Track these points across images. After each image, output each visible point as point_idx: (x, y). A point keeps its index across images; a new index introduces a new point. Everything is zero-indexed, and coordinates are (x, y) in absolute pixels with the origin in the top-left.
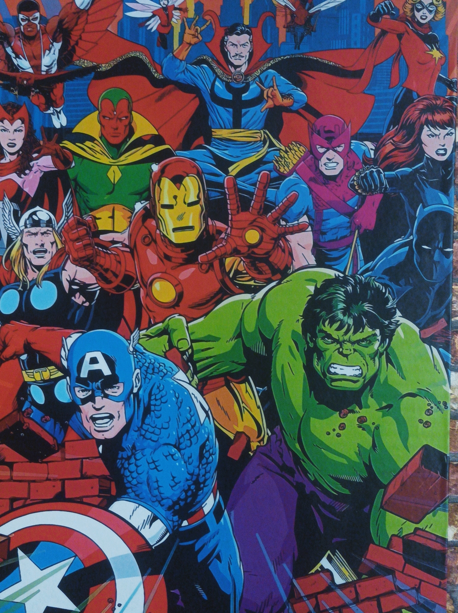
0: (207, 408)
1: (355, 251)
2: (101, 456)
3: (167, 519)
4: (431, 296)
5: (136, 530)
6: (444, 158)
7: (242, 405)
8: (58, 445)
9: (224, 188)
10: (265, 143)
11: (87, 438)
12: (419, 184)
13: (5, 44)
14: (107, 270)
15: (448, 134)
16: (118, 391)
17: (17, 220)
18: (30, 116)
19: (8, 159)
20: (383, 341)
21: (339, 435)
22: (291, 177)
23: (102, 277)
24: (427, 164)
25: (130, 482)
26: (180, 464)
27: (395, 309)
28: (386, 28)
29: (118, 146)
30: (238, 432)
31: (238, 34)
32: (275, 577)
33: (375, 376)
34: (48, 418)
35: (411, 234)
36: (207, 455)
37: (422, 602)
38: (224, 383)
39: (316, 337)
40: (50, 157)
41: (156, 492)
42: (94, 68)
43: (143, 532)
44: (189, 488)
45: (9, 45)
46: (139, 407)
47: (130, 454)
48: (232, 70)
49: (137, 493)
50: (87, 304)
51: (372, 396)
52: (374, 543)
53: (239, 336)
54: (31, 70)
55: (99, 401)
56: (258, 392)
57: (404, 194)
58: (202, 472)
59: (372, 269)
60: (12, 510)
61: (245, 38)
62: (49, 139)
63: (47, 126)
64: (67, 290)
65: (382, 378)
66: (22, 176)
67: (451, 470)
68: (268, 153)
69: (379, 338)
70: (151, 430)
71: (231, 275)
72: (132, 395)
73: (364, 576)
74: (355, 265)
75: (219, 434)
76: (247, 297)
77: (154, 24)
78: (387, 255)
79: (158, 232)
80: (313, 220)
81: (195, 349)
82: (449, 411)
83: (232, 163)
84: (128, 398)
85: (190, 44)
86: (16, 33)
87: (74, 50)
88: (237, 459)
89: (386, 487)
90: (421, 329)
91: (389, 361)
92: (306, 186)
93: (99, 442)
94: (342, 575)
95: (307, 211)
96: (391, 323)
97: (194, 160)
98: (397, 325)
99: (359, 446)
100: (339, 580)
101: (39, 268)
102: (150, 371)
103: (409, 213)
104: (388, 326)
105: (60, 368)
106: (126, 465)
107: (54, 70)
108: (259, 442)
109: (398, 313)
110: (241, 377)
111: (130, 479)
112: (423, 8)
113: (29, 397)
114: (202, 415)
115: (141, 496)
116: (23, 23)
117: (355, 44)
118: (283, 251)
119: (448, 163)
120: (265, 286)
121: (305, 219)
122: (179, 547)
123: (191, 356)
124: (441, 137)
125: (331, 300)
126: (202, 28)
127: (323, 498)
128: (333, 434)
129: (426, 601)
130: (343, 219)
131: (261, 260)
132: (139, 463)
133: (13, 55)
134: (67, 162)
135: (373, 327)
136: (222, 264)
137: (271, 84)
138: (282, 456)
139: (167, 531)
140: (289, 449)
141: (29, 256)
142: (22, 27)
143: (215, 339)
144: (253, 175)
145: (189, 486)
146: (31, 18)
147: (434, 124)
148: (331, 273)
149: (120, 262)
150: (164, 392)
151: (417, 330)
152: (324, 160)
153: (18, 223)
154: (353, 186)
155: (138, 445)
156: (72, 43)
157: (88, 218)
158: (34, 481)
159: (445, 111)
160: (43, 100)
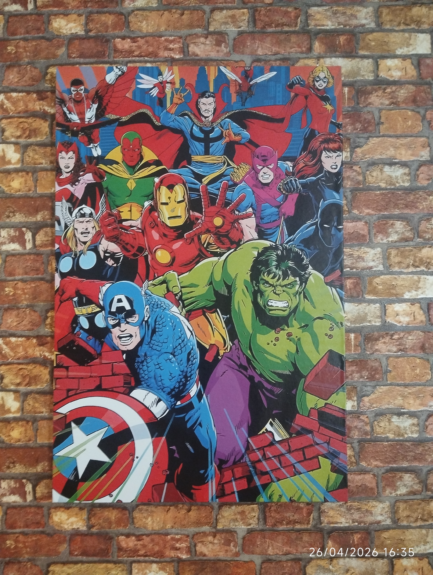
0: (191, 330)
1: (282, 229)
2: (125, 361)
3: (167, 401)
4: (331, 256)
5: (148, 408)
6: (336, 171)
7: (213, 327)
8: (98, 354)
9: (199, 192)
10: (224, 164)
11: (116, 350)
12: (320, 187)
13: (63, 105)
14: (127, 244)
15: (338, 156)
16: (135, 319)
17: (71, 213)
18: (78, 149)
19: (64, 176)
20: (301, 284)
21: (275, 345)
22: (241, 185)
23: (124, 248)
24: (325, 174)
25: (143, 377)
26: (175, 364)
27: (308, 264)
28: (297, 93)
29: (133, 167)
30: (211, 344)
31: (206, 97)
32: (237, 436)
33: (297, 307)
34: (91, 337)
35: (317, 218)
36: (192, 359)
37: (331, 451)
38: (202, 313)
39: (259, 283)
40: (91, 174)
41: (160, 383)
42: (117, 120)
43: (152, 409)
44: (181, 381)
45: (65, 106)
46: (148, 329)
47: (143, 359)
48: (203, 119)
49: (148, 384)
50: (115, 265)
51: (295, 319)
52: (299, 413)
53: (211, 283)
54: (79, 121)
55: (123, 326)
56: (224, 318)
57: (312, 194)
58: (189, 370)
59: (293, 240)
60: (68, 397)
61: (211, 100)
62: (91, 163)
63: (89, 155)
64: (102, 257)
65: (301, 308)
66: (74, 186)
67: (347, 365)
68: (226, 170)
69: (299, 283)
70: (157, 344)
71: (205, 246)
72: (144, 322)
73: (294, 435)
74: (282, 238)
75: (200, 345)
76: (215, 259)
77: (155, 92)
78: (302, 231)
79: (159, 219)
80: (256, 211)
81: (183, 292)
82: (344, 328)
83: (205, 176)
84: (142, 324)
85: (177, 104)
86: (70, 99)
87: (105, 108)
88: (211, 361)
89: (305, 377)
90: (325, 276)
91: (305, 297)
92: (250, 190)
93: (123, 352)
94: (279, 435)
95: (252, 205)
96: (306, 273)
97: (181, 175)
98: (310, 274)
99: (288, 351)
100: (277, 438)
101: (85, 243)
102: (155, 306)
103: (315, 205)
104: (304, 275)
105: (99, 306)
106: (141, 367)
107: (93, 121)
108: (225, 350)
109: (310, 267)
110: (212, 309)
111: (143, 375)
112: (320, 80)
113: (79, 324)
114: (188, 334)
115: (151, 386)
116: (74, 93)
117: (279, 102)
118: (237, 230)
119: (339, 174)
120: (226, 252)
121: (250, 210)
122: (175, 418)
123: (181, 296)
124: (334, 157)
125: (268, 260)
126: (185, 94)
127: (266, 385)
128: (271, 344)
129: (334, 451)
130: (275, 210)
131: (223, 236)
132: (149, 365)
133: (67, 112)
134: (102, 177)
135: (295, 276)
136: (199, 239)
137: (228, 128)
138: (239, 358)
139: (168, 409)
140: (244, 354)
141: (79, 235)
142: (73, 95)
143: (196, 286)
144: (217, 184)
145: (181, 379)
146: (79, 90)
147: (329, 150)
148: (268, 243)
149: (135, 239)
150: (164, 320)
151: (322, 277)
152: (261, 173)
153: (71, 215)
154: (280, 189)
155: (148, 353)
156: (104, 104)
157: (115, 212)
158: (82, 378)
159: (335, 142)
160: (86, 139)
